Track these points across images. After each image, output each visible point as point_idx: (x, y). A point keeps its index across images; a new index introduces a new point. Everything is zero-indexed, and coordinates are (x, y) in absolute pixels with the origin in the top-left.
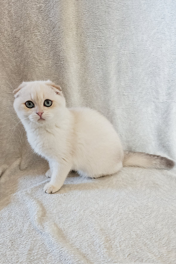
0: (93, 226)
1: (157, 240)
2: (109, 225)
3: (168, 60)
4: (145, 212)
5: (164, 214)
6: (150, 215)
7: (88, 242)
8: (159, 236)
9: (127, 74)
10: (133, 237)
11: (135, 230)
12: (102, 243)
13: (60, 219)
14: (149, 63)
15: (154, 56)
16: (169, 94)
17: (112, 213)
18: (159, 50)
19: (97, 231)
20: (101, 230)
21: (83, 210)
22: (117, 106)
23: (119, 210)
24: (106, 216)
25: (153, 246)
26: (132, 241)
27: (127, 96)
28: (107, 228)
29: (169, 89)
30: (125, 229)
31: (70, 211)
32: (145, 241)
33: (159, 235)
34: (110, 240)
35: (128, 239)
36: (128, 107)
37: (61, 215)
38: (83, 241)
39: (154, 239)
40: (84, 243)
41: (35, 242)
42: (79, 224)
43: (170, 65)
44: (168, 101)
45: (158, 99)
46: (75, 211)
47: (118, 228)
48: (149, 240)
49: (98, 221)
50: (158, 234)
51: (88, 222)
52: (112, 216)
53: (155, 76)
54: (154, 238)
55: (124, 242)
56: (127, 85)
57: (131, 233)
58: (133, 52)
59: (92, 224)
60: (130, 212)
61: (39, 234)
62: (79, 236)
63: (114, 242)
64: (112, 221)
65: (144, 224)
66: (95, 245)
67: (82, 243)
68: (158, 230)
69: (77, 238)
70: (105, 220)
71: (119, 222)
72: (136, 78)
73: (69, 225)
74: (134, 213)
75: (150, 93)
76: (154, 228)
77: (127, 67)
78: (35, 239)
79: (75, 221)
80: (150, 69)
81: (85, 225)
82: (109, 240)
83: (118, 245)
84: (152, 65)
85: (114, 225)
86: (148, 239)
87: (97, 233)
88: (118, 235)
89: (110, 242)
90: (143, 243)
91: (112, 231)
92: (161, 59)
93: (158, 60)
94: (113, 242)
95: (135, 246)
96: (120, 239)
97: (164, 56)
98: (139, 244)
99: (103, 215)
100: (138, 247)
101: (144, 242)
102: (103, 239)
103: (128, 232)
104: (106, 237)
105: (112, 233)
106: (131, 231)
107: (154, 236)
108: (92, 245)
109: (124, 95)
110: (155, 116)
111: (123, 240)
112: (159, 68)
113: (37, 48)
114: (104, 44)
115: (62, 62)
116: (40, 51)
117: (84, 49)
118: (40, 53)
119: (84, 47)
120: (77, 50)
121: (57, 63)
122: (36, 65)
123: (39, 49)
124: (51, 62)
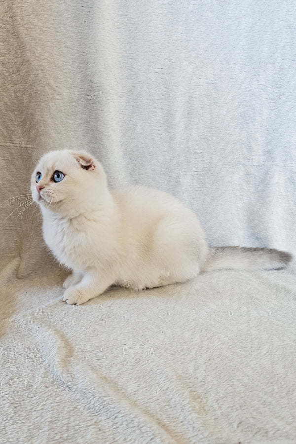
0: (163, 372)
1: (284, 394)
2: (191, 370)
3: (268, 97)
7: (159, 401)
8: (284, 386)
9: (202, 118)
10: (238, 390)
11: (240, 378)
12: (186, 402)
13: (100, 361)
14: (238, 100)
15: (246, 90)
16: (269, 152)
17: (192, 348)
18: (254, 80)
19: (173, 380)
20: (179, 378)
21: (138, 344)
22: (183, 170)
23: (202, 342)
24: (182, 353)
26: (238, 398)
27: (200, 155)
28: (188, 375)
29: (269, 144)
30: (222, 377)
31: (116, 347)
32: (262, 397)
34: (199, 397)
35: (231, 394)
36: (201, 173)
37: (101, 354)
38: (149, 400)
39: (277, 393)
40: (153, 405)
41: (59, 405)
42: (137, 369)
43: (271, 105)
44: (266, 164)
45: (250, 160)
46: (125, 347)
47: (207, 374)
48: (268, 394)
49: (170, 362)
50: (283, 383)
51: (152, 365)
52: (193, 353)
53: (247, 122)
54: (277, 390)
55: (225, 399)
56: (201, 137)
57: (235, 383)
58: (213, 82)
59: (159, 368)
60: (224, 346)
61: (64, 390)
62: (141, 391)
63: (207, 401)
64: (194, 362)
65: (252, 366)
66: (173, 406)
67: (148, 404)
68: (279, 376)
69: (136, 396)
70: (182, 361)
71: (208, 364)
72: (217, 125)
73: (117, 372)
74: (231, 347)
75: (238, 150)
76: (272, 372)
77: (202, 106)
78: (58, 399)
79: (128, 364)
80: (239, 111)
81: (149, 370)
82: (196, 396)
83: (216, 406)
84: (243, 104)
85: (201, 369)
86: (266, 393)
87: (172, 384)
88: (210, 387)
89: (199, 400)
90: (260, 401)
91: (199, 380)
92: (257, 94)
93: (253, 96)
94: (205, 400)
95: (245, 407)
96: (216, 395)
97: (262, 89)
98: (253, 403)
99: (175, 352)
100: (253, 409)
101: (260, 398)
102: (185, 394)
103: (228, 381)
104: (191, 391)
105: (200, 384)
106: (233, 379)
107: (276, 387)
108: (167, 407)
109: (196, 153)
111: (222, 396)
112: (253, 109)
113: (54, 67)
114: (167, 67)
115: (96, 93)
116: (59, 73)
117: (132, 73)
118: (58, 77)
119: (134, 70)
120: (121, 74)
121: (88, 94)
122: (51, 96)
123: (57, 69)
124: (77, 93)
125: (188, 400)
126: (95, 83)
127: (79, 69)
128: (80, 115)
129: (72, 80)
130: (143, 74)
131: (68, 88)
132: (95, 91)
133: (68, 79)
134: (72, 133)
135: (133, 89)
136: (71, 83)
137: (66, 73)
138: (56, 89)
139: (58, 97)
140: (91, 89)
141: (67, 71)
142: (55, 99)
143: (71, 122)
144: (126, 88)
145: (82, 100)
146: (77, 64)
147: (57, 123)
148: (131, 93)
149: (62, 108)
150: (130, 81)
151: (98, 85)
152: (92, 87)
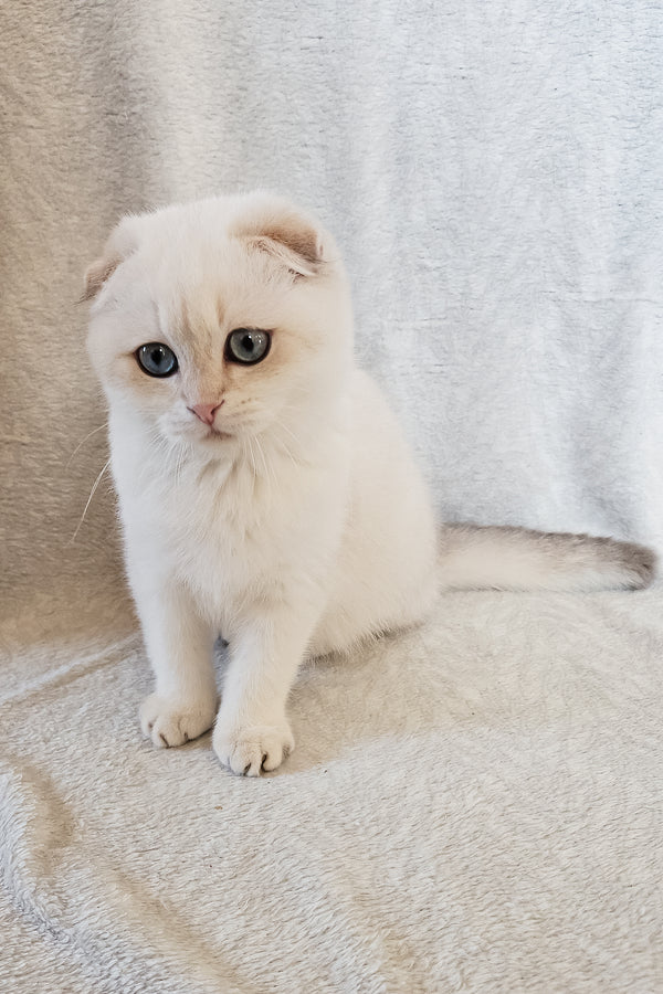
0: (318, 885)
1: (644, 941)
2: (395, 877)
3: (617, 113)
4: (562, 805)
5: (653, 810)
6: (583, 816)
7: (300, 966)
8: (648, 918)
9: (437, 173)
10: (519, 930)
11: (528, 897)
12: (375, 968)
13: (147, 855)
14: (536, 123)
15: (556, 94)
16: (626, 265)
17: (402, 814)
18: (579, 66)
19: (342, 906)
20: (361, 899)
21: (256, 807)
22: (390, 317)
24: (374, 830)
25: (626, 976)
26: (519, 954)
28: (385, 892)
30: (479, 893)
31: (193, 814)
32: (584, 951)
33: (646, 914)
34: (411, 954)
35: (499, 943)
36: (439, 323)
37: (149, 836)
38: (274, 965)
39: (625, 937)
40: (282, 976)
41: (21, 983)
42: (247, 877)
43: (628, 137)
44: (619, 297)
47: (440, 887)
48: (603, 942)
49: (338, 854)
50: (643, 910)
51: (288, 864)
52: (405, 829)
53: (563, 182)
54: (625, 930)
55: (482, 957)
56: (435, 224)
57: (512, 912)
59: (308, 872)
60: (490, 809)
61: (41, 939)
62: (251, 940)
63: (432, 964)
64: (404, 853)
65: (565, 862)
66: (338, 979)
68: (636, 889)
69: (240, 952)
70: (373, 852)
71: (443, 859)
72: (479, 193)
73: (192, 887)
74: (510, 810)
75: (539, 260)
76: (618, 880)
77: (435, 140)
78: (22, 964)
79: (225, 864)
80: (539, 152)
81: (278, 880)
82: (404, 951)
84: (549, 132)
85: (421, 875)
86: (594, 938)
87: (339, 918)
88: (444, 923)
89: (412, 961)
90: (577, 960)
91: (415, 906)
92: (589, 106)
93: (576, 110)
94: (427, 961)
95: (537, 979)
96: (460, 946)
97: (600, 92)
98: (558, 966)
99: (358, 827)
100: (555, 983)
101: (579, 954)
102: (373, 946)
103: (494, 907)
104: (391, 937)
105: (417, 916)
106: (509, 900)
107: (623, 921)
110: (563, 363)
111: (474, 948)
112: (579, 146)
113: (20, 40)
114: (334, 33)
115: (137, 109)
116: (33, 54)
117: (238, 50)
118: (30, 66)
119: (242, 42)
120: (206, 56)
121: (115, 110)
122: (13, 118)
123: (29, 45)
124: (83, 109)
125: (379, 963)
126: (134, 80)
127: (89, 42)
128: (96, 169)
129: (69, 74)
130: (271, 53)
131: (59, 97)
132: (133, 102)
133: (59, 72)
134: (76, 219)
135: (243, 94)
136: (67, 81)
137: (52, 54)
138: (26, 98)
139: (32, 121)
140: (123, 97)
141: (55, 49)
142: (24, 126)
143: (72, 189)
144: (222, 92)
145: (100, 127)
146: (81, 30)
147: (31, 191)
148: (238, 104)
149: (45, 152)
150: (231, 73)
151: (144, 85)
152: (126, 92)
